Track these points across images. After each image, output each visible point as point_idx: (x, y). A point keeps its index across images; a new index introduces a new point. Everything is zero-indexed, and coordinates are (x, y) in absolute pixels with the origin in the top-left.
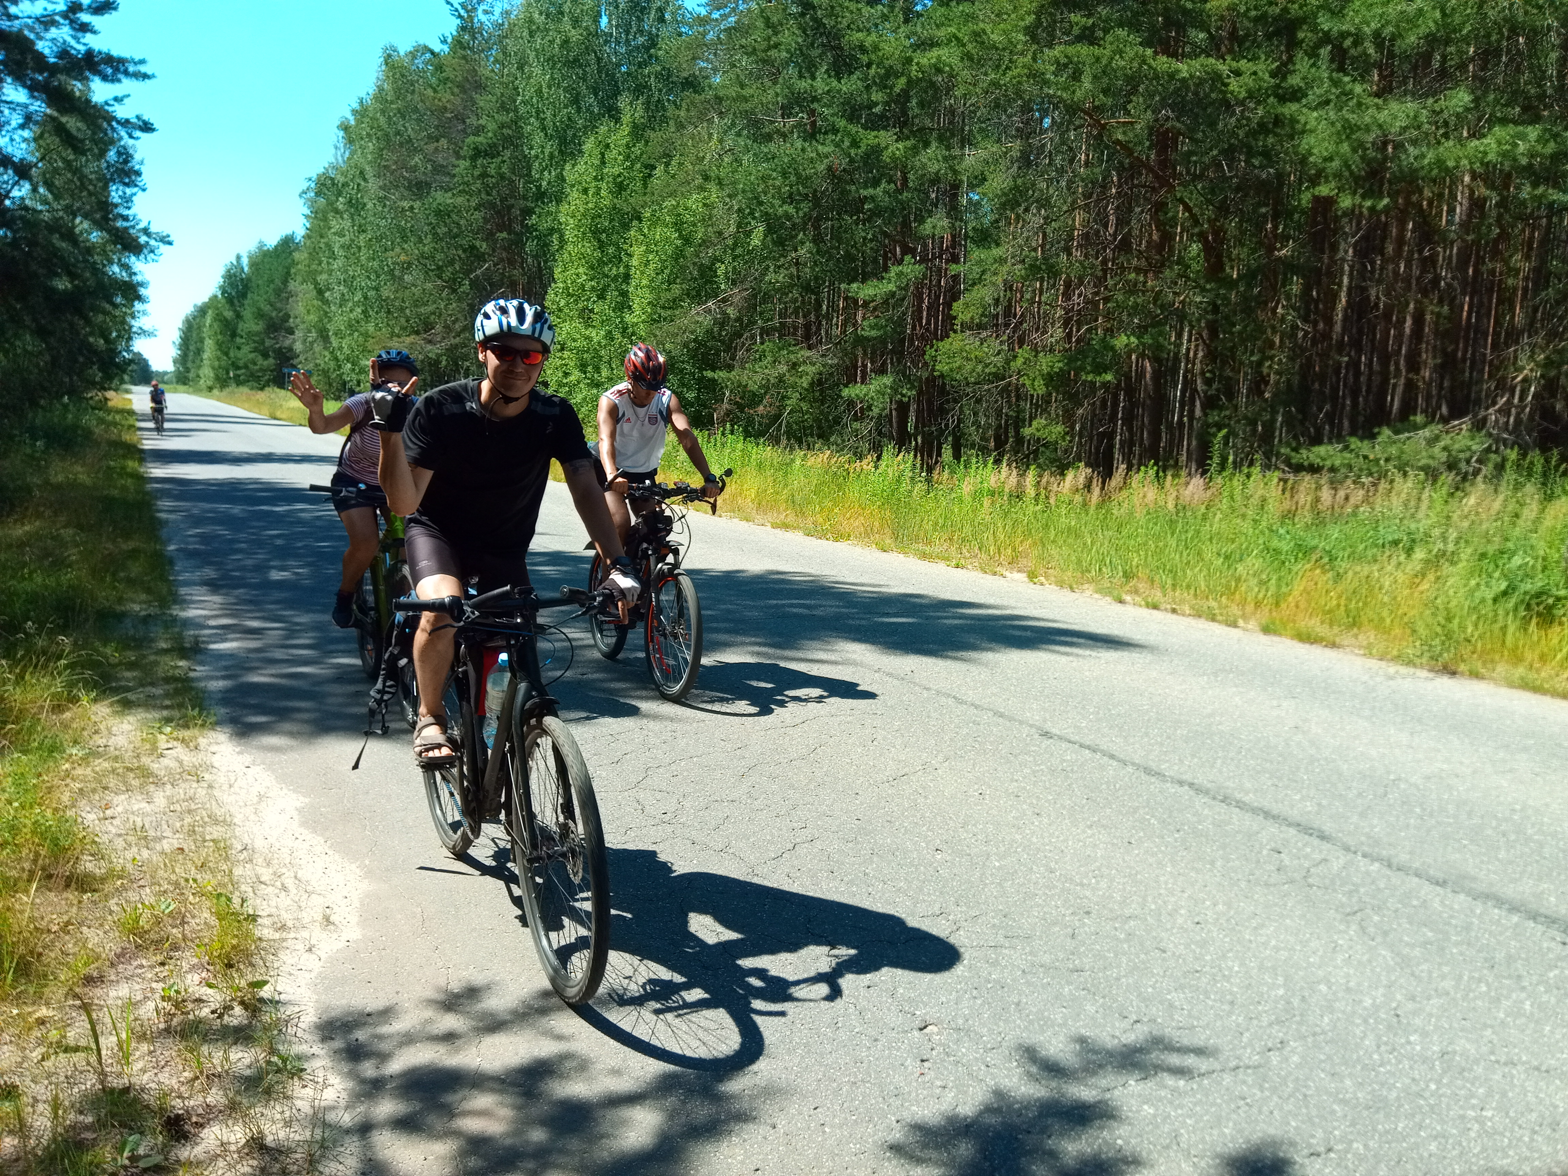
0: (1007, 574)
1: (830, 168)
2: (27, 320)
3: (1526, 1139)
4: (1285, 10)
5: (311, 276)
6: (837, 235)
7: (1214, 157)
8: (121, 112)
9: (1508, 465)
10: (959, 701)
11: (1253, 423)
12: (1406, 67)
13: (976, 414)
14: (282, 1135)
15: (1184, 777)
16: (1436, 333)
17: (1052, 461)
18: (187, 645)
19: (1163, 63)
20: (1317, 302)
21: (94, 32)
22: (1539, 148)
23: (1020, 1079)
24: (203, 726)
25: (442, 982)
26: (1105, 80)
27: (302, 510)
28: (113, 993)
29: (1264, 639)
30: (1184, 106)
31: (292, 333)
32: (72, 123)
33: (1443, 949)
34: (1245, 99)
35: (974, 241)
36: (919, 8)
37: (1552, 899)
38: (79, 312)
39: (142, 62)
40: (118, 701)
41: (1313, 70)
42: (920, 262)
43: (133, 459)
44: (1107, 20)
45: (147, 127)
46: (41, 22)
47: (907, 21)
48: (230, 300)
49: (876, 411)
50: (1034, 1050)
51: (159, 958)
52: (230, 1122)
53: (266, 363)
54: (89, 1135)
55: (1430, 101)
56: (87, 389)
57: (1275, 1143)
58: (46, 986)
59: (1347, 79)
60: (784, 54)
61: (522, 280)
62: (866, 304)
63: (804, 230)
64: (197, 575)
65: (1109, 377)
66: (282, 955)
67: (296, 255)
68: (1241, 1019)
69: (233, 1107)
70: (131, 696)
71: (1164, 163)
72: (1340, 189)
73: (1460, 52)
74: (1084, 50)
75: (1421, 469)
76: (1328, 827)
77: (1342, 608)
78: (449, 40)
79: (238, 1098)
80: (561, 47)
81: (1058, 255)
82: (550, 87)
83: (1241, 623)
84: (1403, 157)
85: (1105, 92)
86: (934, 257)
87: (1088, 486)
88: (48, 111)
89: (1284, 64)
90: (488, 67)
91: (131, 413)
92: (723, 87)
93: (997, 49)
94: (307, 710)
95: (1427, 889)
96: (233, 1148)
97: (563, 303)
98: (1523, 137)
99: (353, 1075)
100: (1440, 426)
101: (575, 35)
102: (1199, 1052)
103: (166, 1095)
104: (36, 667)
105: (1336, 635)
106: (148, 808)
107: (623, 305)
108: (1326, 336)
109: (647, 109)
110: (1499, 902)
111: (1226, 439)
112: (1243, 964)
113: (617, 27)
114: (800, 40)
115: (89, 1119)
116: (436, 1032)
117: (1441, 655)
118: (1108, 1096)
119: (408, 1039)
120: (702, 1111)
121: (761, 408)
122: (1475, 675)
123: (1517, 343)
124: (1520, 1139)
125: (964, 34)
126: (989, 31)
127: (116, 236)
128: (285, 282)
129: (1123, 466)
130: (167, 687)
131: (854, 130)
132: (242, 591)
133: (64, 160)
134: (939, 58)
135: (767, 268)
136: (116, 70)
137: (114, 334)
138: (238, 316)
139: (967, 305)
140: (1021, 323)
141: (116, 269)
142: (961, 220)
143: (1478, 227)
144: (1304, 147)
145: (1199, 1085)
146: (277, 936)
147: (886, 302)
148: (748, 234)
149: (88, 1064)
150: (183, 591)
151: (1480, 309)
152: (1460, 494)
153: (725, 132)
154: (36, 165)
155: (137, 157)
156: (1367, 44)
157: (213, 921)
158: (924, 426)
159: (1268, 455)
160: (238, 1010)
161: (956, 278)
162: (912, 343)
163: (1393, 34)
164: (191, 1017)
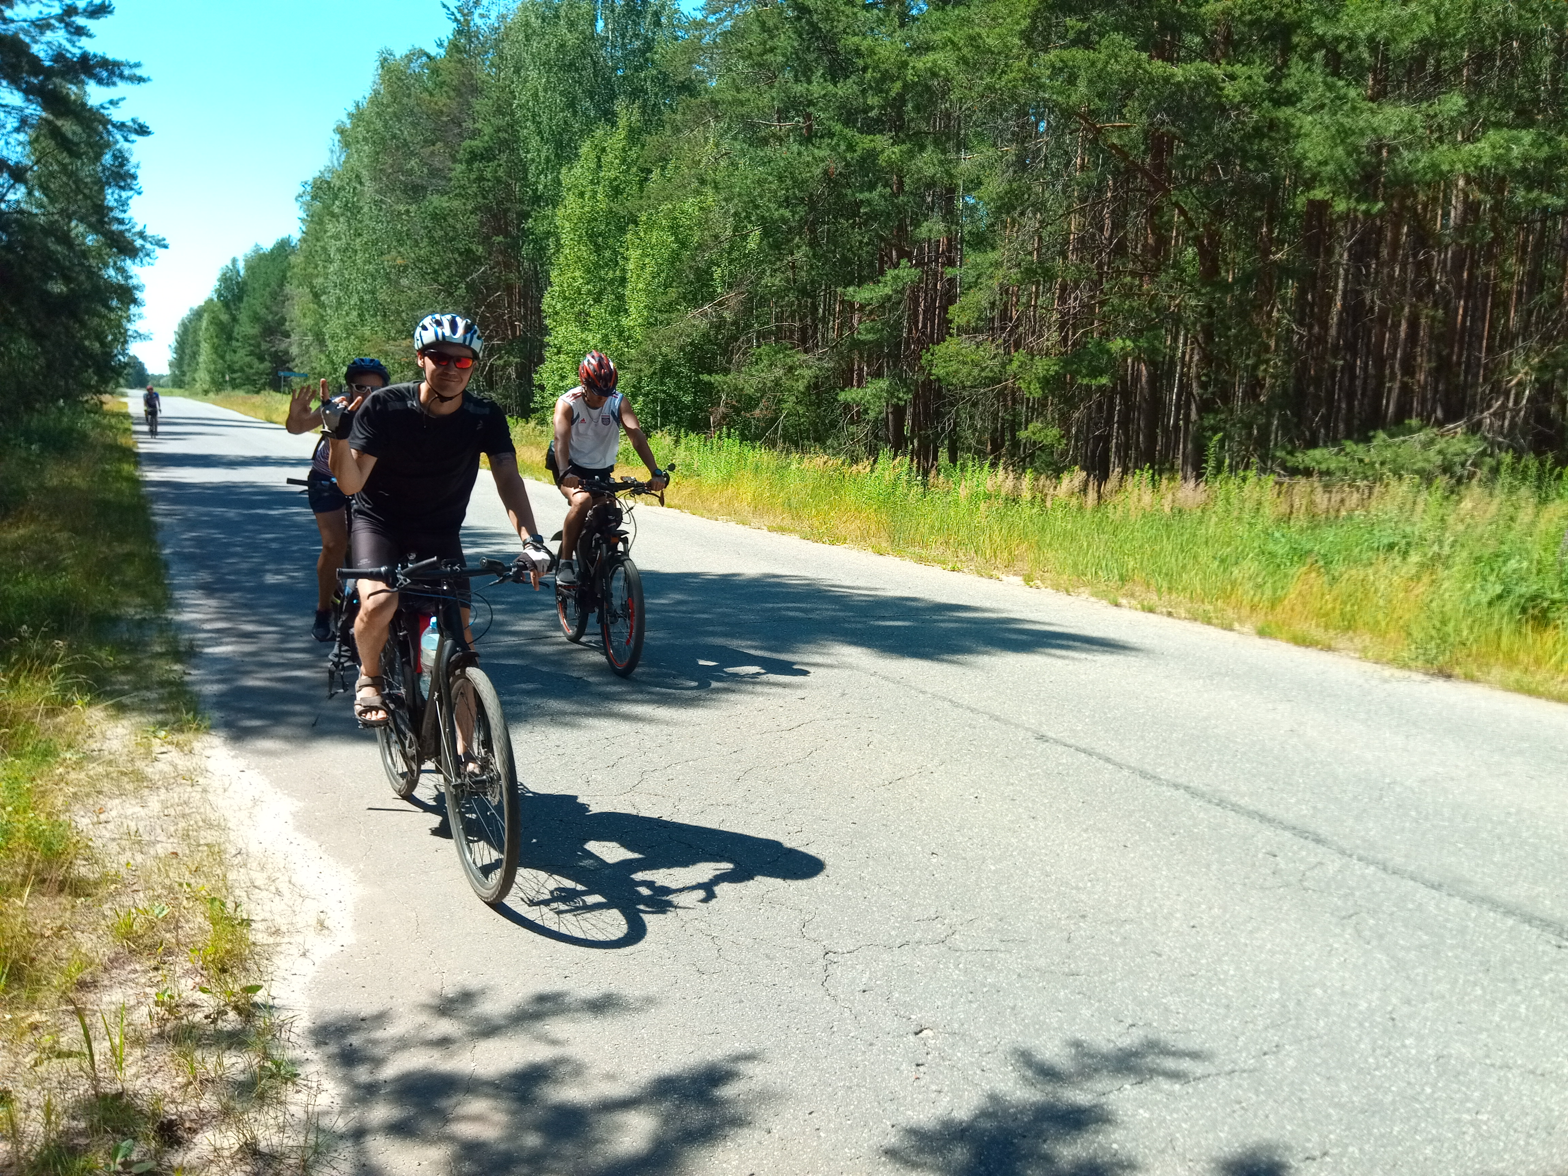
0: (1003, 577)
1: (826, 172)
2: (22, 323)
3: (1522, 1143)
4: (1280, 14)
5: (307, 280)
6: (832, 238)
7: (1210, 162)
8: (116, 115)
9: (1503, 468)
10: (955, 705)
11: (1248, 426)
12: (1401, 71)
13: (972, 417)
14: (275, 1140)
15: (1180, 781)
16: (1432, 337)
17: (1048, 465)
18: (182, 649)
19: (1158, 67)
20: (1312, 306)
21: (90, 36)
22: (1533, 152)
23: (1016, 1083)
24: (197, 730)
25: (437, 987)
26: (1101, 84)
27: (298, 514)
28: (106, 999)
29: (1260, 642)
30: (1179, 110)
31: (287, 335)
32: (68, 126)
33: (1438, 952)
34: (1240, 103)
35: (970, 245)
36: (914, 12)
37: (1547, 902)
38: (74, 315)
39: (137, 65)
40: (113, 705)
41: (1308, 74)
42: (917, 266)
43: (129, 463)
44: (1103, 24)
45: (142, 131)
46: (37, 26)
47: (902, 25)
48: (226, 304)
49: (872, 415)
50: (1030, 1054)
51: (153, 963)
52: (223, 1128)
53: (262, 366)
54: (82, 1141)
55: (1425, 105)
56: (82, 393)
57: (1270, 1148)
58: (39, 991)
59: (1341, 83)
60: (780, 59)
61: (518, 284)
62: (862, 307)
63: (800, 234)
64: (192, 579)
65: (1104, 380)
66: (276, 959)
67: (292, 259)
68: (1236, 1023)
69: (226, 1113)
70: (125, 700)
71: (1159, 167)
72: (1335, 193)
73: (1454, 56)
74: (1079, 55)
75: (1417, 472)
76: (1324, 831)
77: (1338, 612)
78: (446, 44)
79: (232, 1104)
80: (557, 51)
81: (1054, 259)
82: (545, 91)
83: (1236, 626)
84: (1397, 160)
85: (1101, 96)
86: (931, 262)
87: (1084, 490)
88: (44, 114)
89: (1278, 68)
90: (484, 71)
91: (127, 416)
92: (719, 91)
93: (992, 53)
94: (302, 714)
95: (1422, 893)
96: (226, 1153)
97: (559, 306)
98: (1517, 141)
99: (347, 1080)
100: (1435, 430)
101: (571, 39)
102: (1195, 1055)
103: (159, 1100)
104: (30, 671)
105: (1331, 639)
106: (142, 812)
107: (620, 309)
108: (1321, 339)
109: (643, 113)
110: (1495, 905)
111: (1222, 442)
112: (1238, 968)
113: (613, 31)
114: (796, 44)
115: (83, 1125)
116: (430, 1037)
117: (1436, 658)
118: (1103, 1100)
119: (403, 1044)
120: (697, 1116)
121: (757, 411)
122: (1470, 678)
123: (1512, 347)
124: (1515, 1143)
125: (960, 38)
126: (984, 35)
127: (112, 240)
128: (281, 285)
129: (1118, 470)
130: (161, 691)
131: (850, 134)
132: (237, 594)
133: (59, 163)
134: (934, 62)
135: (764, 272)
136: (112, 73)
137: (110, 338)
138: (234, 319)
139: (963, 309)
140: (1017, 327)
141: (111, 272)
142: (957, 224)
143: (1473, 230)
144: (1299, 150)
145: (1195, 1089)
146: (271, 940)
147: (882, 306)
148: (744, 238)
149: (81, 1069)
150: (177, 594)
151: (1475, 313)
152: (1454, 497)
153: (721, 136)
154: (31, 168)
155: (133, 160)
156: (1361, 48)
157: (207, 925)
158: (920, 429)
159: (1263, 459)
160: (232, 1015)
161: (952, 281)
162: (908, 347)
163: (1387, 38)
164: (185, 1022)
